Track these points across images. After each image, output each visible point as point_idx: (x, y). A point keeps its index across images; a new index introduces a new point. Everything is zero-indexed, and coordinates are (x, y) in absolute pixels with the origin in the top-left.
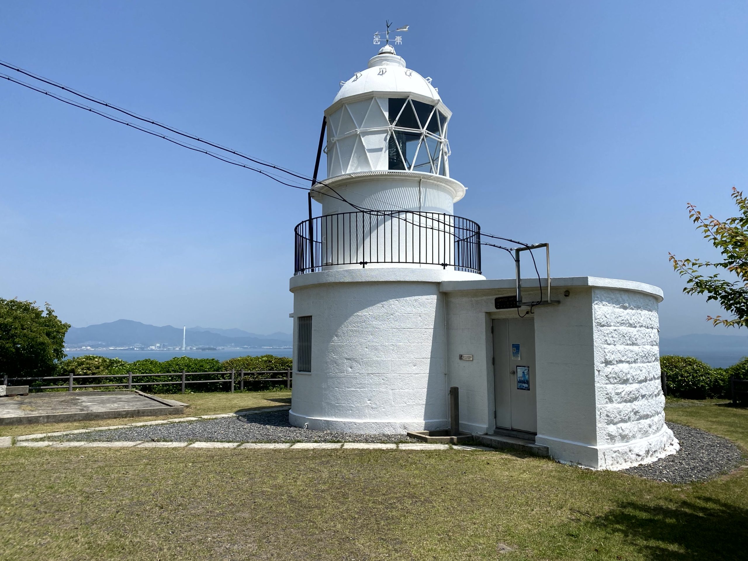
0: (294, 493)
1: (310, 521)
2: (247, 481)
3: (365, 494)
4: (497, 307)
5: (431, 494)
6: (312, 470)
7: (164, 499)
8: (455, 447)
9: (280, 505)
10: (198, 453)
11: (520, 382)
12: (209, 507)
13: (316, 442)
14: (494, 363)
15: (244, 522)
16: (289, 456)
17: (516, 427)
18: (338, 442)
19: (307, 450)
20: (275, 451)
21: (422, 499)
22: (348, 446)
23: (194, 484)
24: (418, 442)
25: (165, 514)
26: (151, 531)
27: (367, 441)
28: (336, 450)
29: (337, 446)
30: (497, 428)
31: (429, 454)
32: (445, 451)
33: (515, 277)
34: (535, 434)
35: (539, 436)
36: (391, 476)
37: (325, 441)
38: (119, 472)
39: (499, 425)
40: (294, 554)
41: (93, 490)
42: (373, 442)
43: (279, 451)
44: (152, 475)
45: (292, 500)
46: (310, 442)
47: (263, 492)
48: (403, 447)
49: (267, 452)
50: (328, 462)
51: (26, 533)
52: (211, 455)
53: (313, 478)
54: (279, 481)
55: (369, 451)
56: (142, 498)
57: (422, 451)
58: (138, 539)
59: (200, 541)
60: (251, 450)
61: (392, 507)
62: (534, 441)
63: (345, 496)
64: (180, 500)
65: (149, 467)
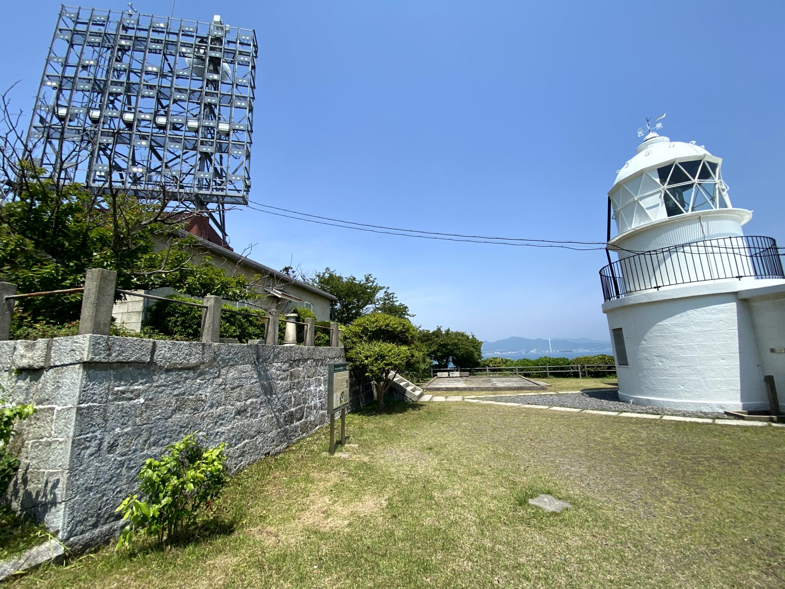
0: (617, 443)
1: (627, 463)
2: (585, 432)
3: (676, 452)
5: (740, 458)
6: (633, 431)
7: (533, 436)
8: (774, 425)
9: (605, 449)
10: (555, 413)
12: (559, 444)
13: (639, 413)
15: (580, 456)
16: (616, 420)
18: (658, 414)
19: (632, 418)
20: (606, 416)
21: (730, 461)
22: (665, 418)
23: (551, 430)
24: (735, 419)
25: (533, 444)
26: (525, 451)
27: (684, 415)
28: (656, 419)
29: (657, 417)
31: (745, 429)
32: (762, 427)
36: (703, 442)
37: (647, 413)
38: (510, 419)
40: (612, 480)
41: (497, 426)
42: (690, 416)
43: (610, 417)
44: (527, 422)
45: (615, 448)
46: (634, 412)
47: (595, 440)
48: (718, 422)
49: (601, 416)
50: (647, 427)
52: (563, 415)
53: (634, 436)
54: (608, 435)
55: (686, 423)
56: (521, 434)
57: (738, 426)
58: (518, 454)
59: (552, 461)
60: (589, 414)
61: (699, 463)
63: (659, 451)
64: (542, 438)
65: (526, 418)
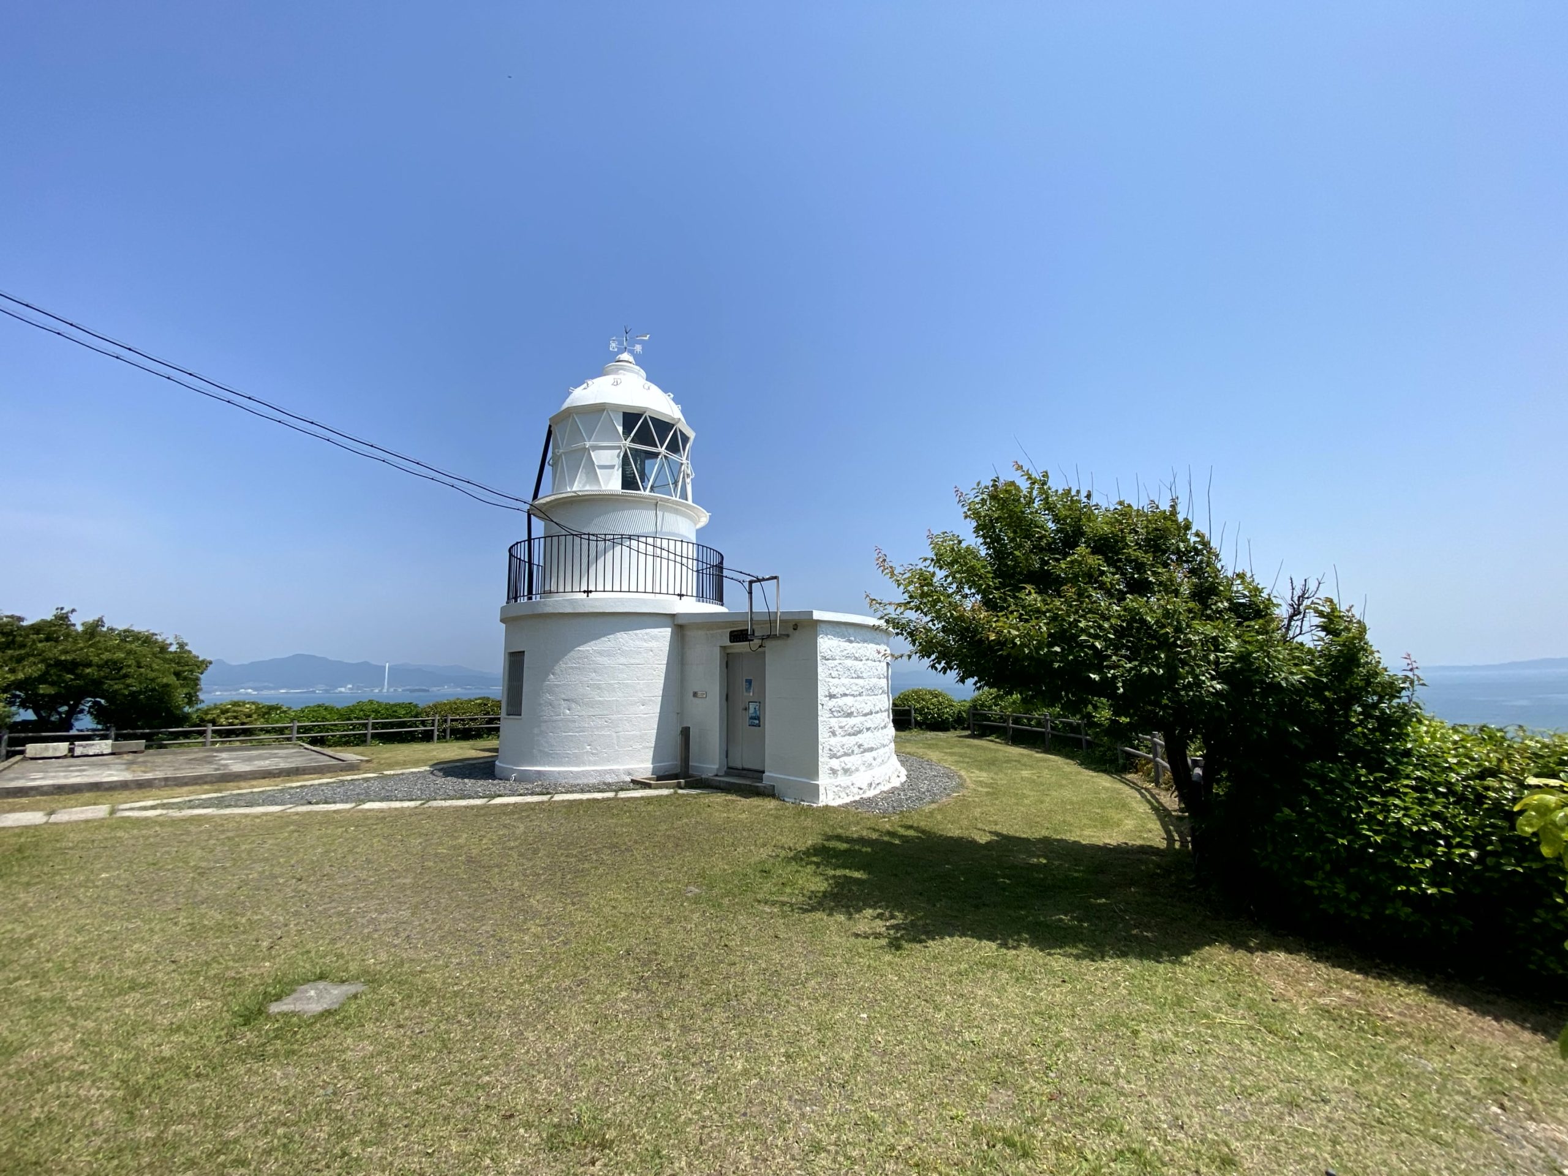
0: (475, 852)
1: (485, 881)
2: (420, 843)
3: (559, 848)
4: (731, 641)
5: (636, 842)
6: (505, 826)
7: (306, 870)
8: (680, 791)
9: (453, 866)
10: (366, 814)
11: (752, 718)
12: (363, 875)
13: (521, 795)
14: (727, 699)
15: (402, 888)
16: (482, 812)
17: (746, 766)
18: (548, 793)
19: (508, 805)
20: (466, 807)
21: (623, 848)
22: (558, 798)
23: (350, 851)
24: (641, 788)
25: (304, 886)
26: (279, 906)
27: (582, 791)
28: (542, 802)
29: (545, 798)
30: (729, 768)
31: (648, 800)
32: (667, 796)
33: (747, 610)
34: (763, 772)
35: (767, 774)
36: (597, 827)
37: (532, 794)
38: (253, 842)
39: (731, 765)
40: (454, 918)
41: (212, 864)
42: (589, 791)
43: (472, 807)
44: (298, 843)
45: (470, 860)
46: (513, 795)
47: (436, 855)
48: (622, 795)
49: (457, 809)
50: (528, 816)
51: (109, 917)
52: (381, 817)
53: (504, 835)
54: (461, 841)
55: (581, 802)
56: (277, 870)
57: (642, 798)
58: (259, 917)
59: (340, 914)
60: (436, 808)
61: (586, 859)
62: (761, 780)
63: (536, 851)
64: (327, 869)
65: (296, 834)
